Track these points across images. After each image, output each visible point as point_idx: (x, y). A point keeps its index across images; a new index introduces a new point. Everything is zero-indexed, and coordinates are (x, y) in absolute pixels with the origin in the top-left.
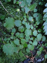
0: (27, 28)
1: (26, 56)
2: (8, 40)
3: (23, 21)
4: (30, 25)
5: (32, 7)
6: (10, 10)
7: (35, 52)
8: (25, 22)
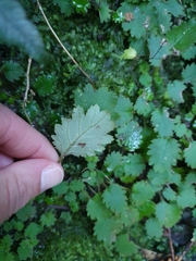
0: (157, 133)
1: (144, 253)
2: (71, 187)
3: (139, 100)
4: (171, 117)
5: (180, 37)
6: (80, 48)
7: (181, 232)
8: (148, 102)
